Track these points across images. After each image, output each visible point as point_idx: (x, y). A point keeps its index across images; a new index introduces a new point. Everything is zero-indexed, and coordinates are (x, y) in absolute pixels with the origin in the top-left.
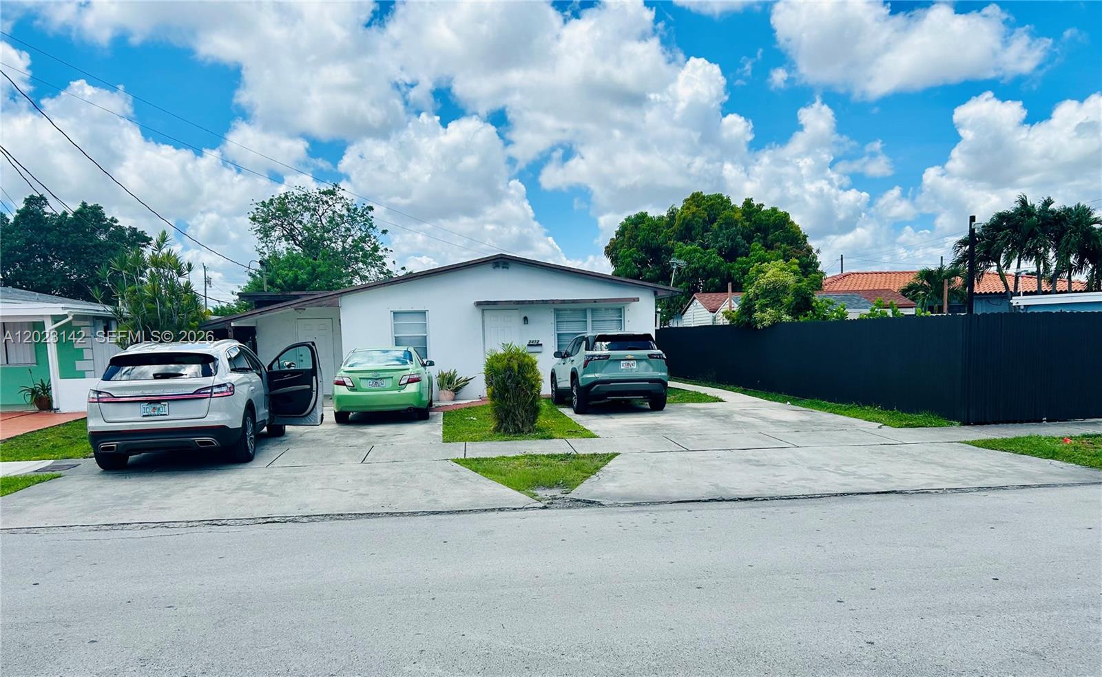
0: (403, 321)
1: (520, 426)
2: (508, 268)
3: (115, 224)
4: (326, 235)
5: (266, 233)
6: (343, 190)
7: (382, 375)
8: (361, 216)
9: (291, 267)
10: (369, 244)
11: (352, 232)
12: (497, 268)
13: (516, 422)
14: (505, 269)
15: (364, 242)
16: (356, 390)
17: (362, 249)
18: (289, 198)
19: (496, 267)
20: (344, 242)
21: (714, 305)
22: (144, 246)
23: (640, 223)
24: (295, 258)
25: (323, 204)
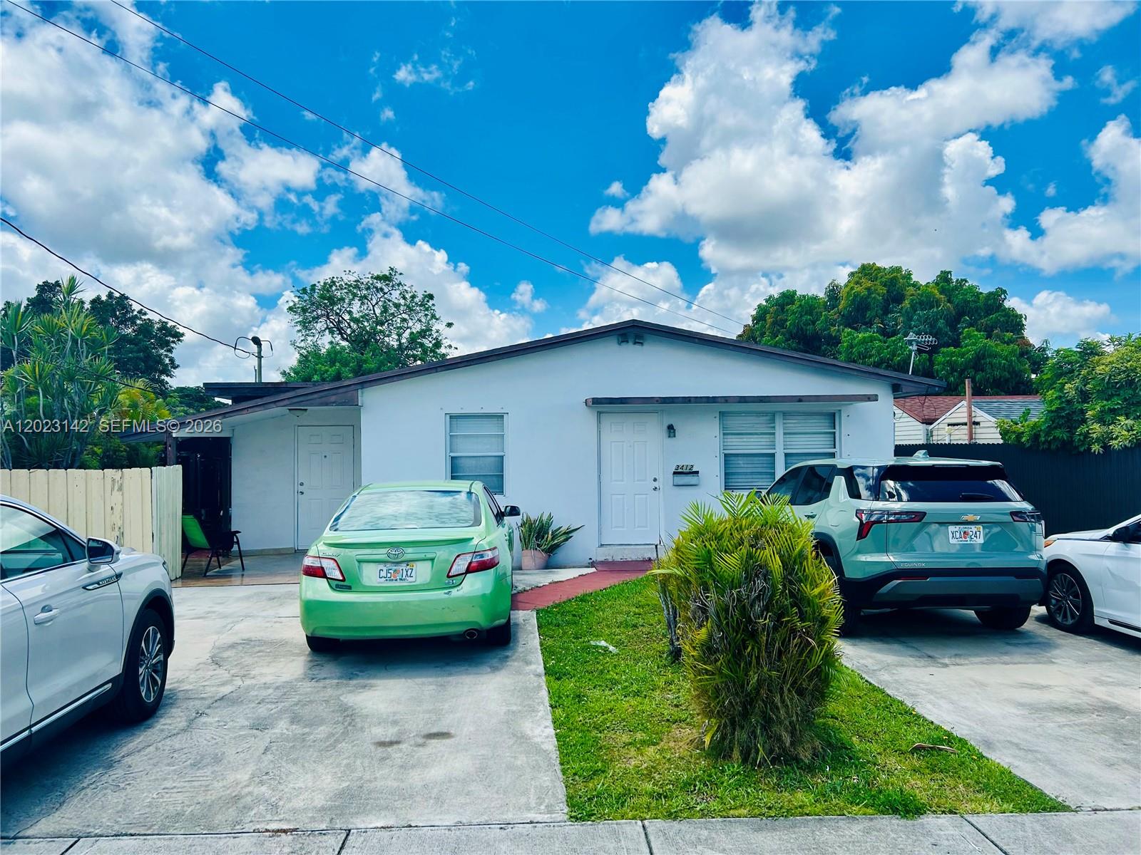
0: (465, 429)
1: (787, 740)
2: (642, 344)
3: (143, 317)
4: (379, 327)
5: (306, 325)
6: (401, 274)
7: (410, 553)
8: (421, 305)
9: (333, 363)
10: (430, 339)
11: (411, 324)
12: (624, 345)
13: (775, 728)
14: (638, 347)
15: (424, 337)
16: (348, 588)
17: (422, 345)
18: (338, 284)
19: (623, 342)
20: (399, 335)
21: (927, 413)
22: (173, 342)
23: (788, 304)
24: (336, 353)
25: (378, 292)
